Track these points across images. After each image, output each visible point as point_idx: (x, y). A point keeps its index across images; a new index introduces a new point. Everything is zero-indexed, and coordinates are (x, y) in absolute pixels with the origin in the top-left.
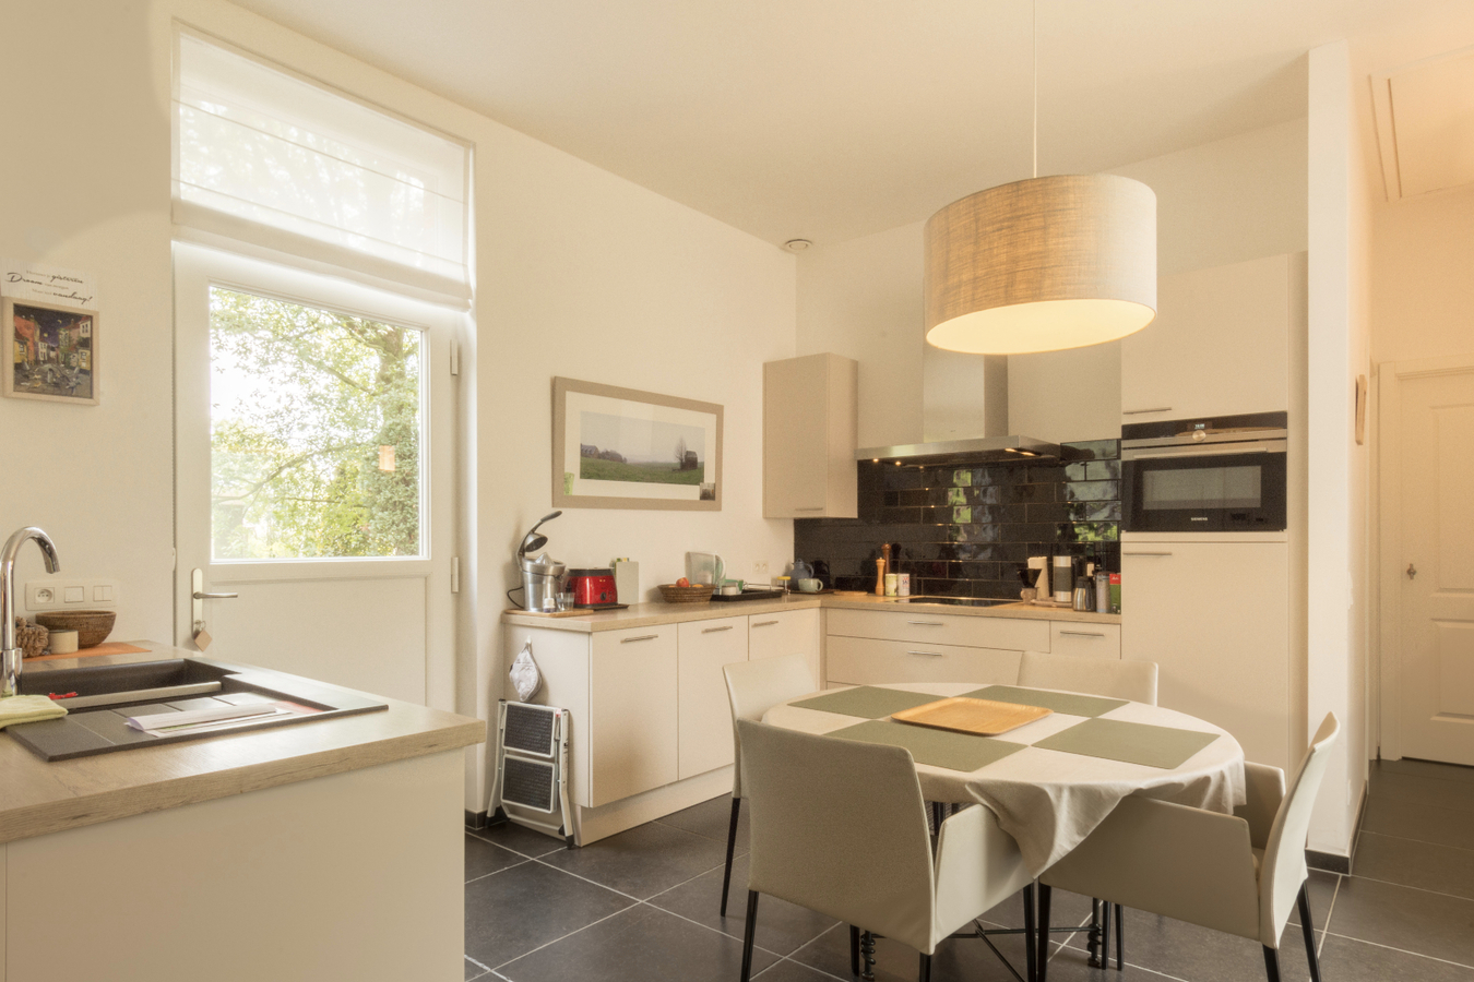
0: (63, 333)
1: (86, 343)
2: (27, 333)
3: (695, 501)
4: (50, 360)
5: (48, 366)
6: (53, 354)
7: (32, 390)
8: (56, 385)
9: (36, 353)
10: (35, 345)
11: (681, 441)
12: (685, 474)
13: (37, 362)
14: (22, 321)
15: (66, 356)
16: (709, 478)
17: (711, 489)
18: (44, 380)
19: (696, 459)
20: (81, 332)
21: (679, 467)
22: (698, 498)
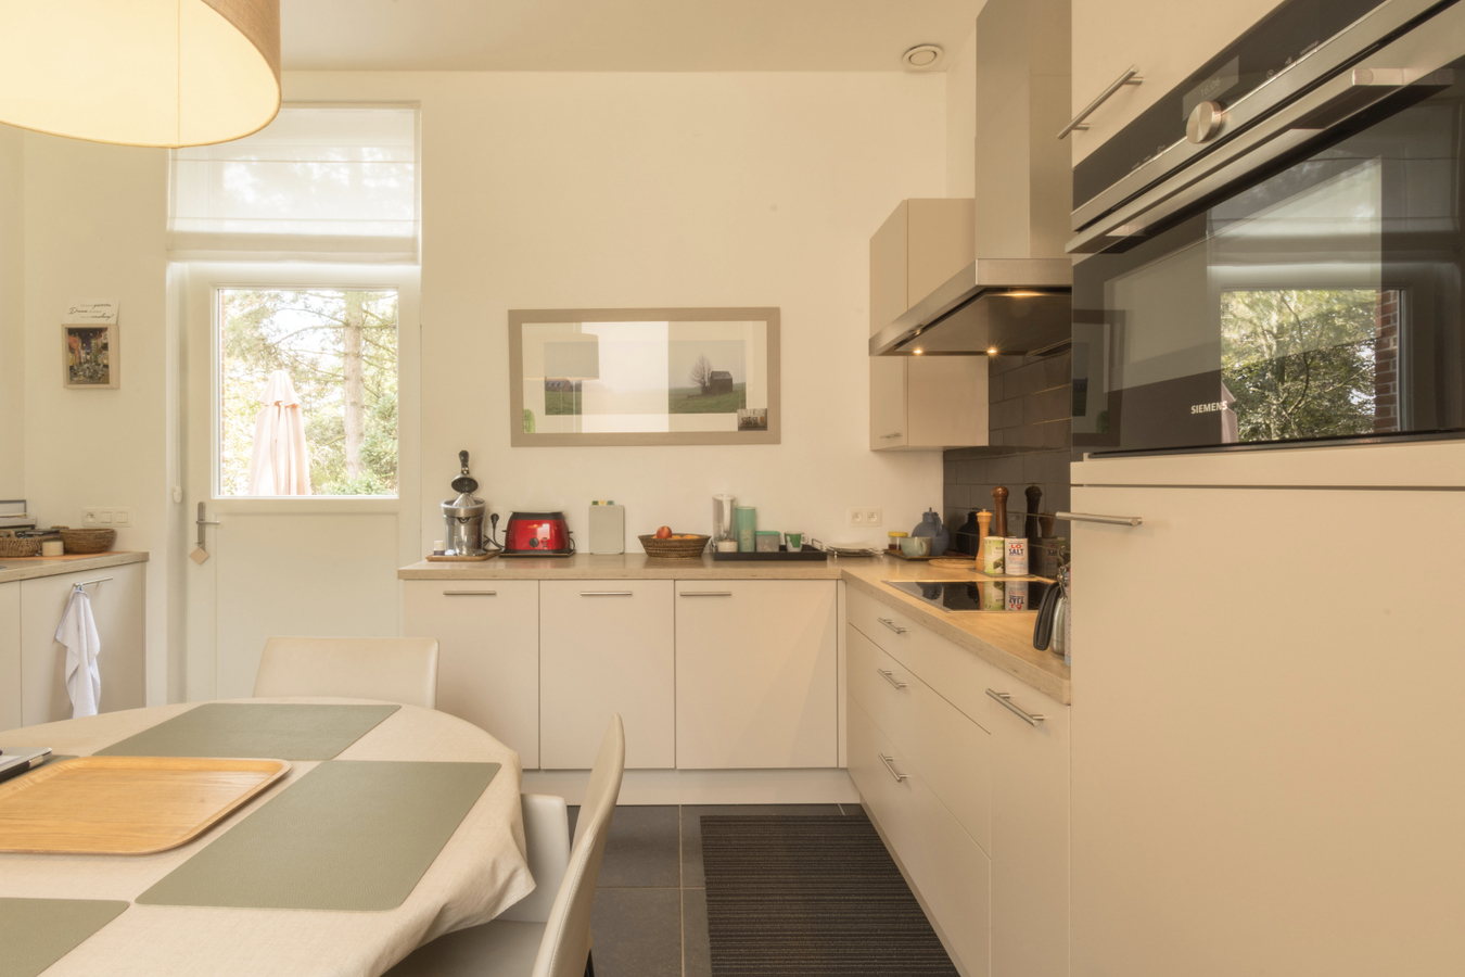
0: (93, 342)
1: (105, 347)
2: (75, 345)
3: (733, 433)
4: (87, 361)
5: (86, 365)
6: (88, 357)
7: (79, 382)
8: (91, 377)
9: (80, 358)
10: (79, 352)
11: (702, 360)
12: (711, 400)
13: (80, 363)
14: (73, 338)
15: (96, 357)
16: (756, 402)
17: (758, 416)
18: (84, 375)
19: (731, 380)
20: (101, 341)
21: (700, 392)
22: (736, 429)
